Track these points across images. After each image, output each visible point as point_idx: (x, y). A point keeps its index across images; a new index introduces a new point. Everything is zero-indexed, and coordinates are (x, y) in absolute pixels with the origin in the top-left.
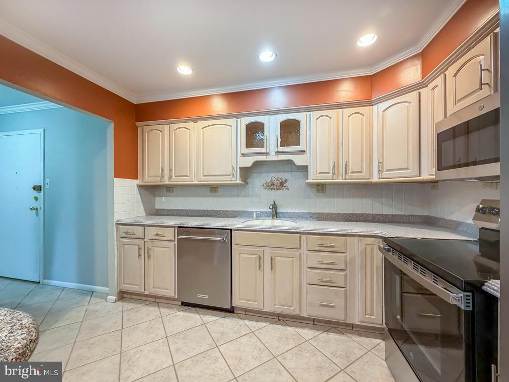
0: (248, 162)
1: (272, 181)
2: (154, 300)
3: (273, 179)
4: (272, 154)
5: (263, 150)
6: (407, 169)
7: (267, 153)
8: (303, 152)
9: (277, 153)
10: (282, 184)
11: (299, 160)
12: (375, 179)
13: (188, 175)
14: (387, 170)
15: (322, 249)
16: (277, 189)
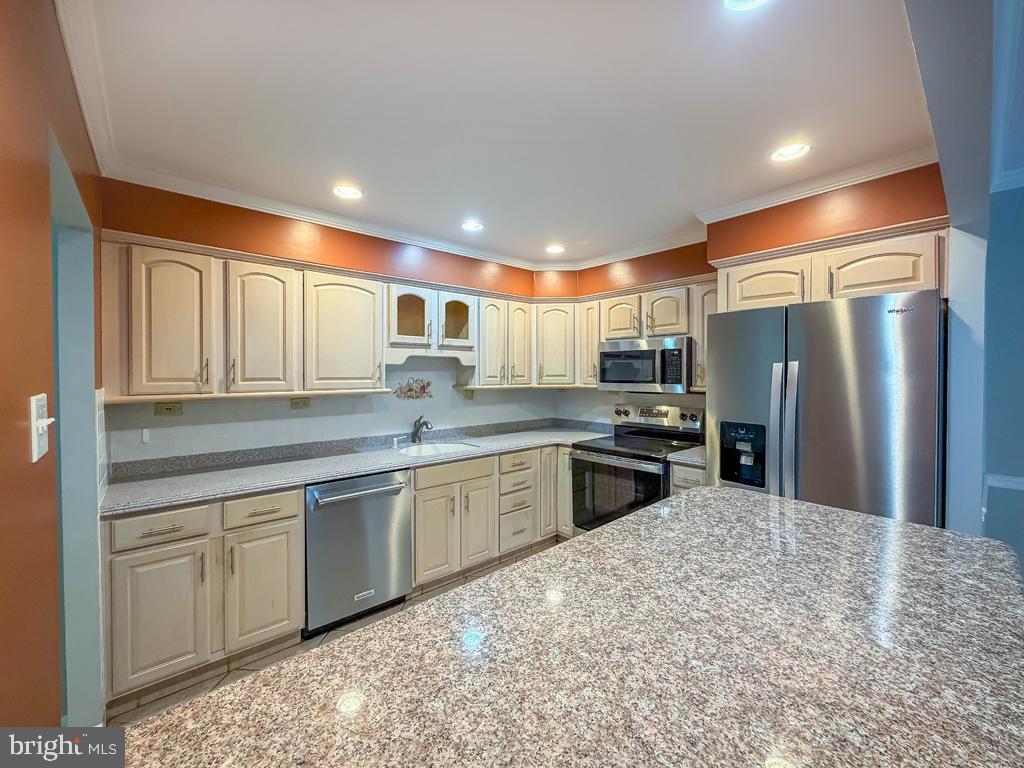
0: (400, 357)
1: (409, 384)
2: (225, 669)
3: (411, 381)
4: (434, 347)
5: (423, 340)
6: (564, 376)
7: (428, 346)
8: (470, 348)
9: (441, 347)
10: (423, 388)
11: (465, 359)
12: (534, 385)
13: (281, 377)
14: (548, 376)
15: (515, 468)
16: (417, 397)
